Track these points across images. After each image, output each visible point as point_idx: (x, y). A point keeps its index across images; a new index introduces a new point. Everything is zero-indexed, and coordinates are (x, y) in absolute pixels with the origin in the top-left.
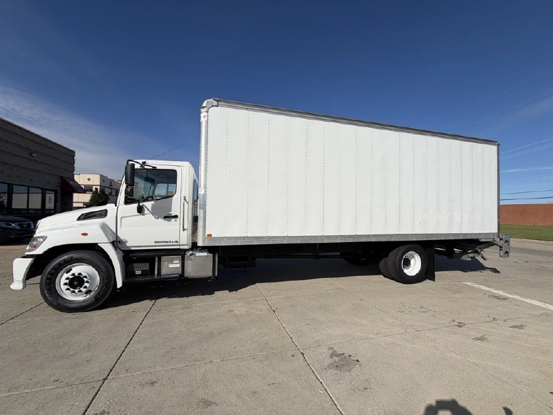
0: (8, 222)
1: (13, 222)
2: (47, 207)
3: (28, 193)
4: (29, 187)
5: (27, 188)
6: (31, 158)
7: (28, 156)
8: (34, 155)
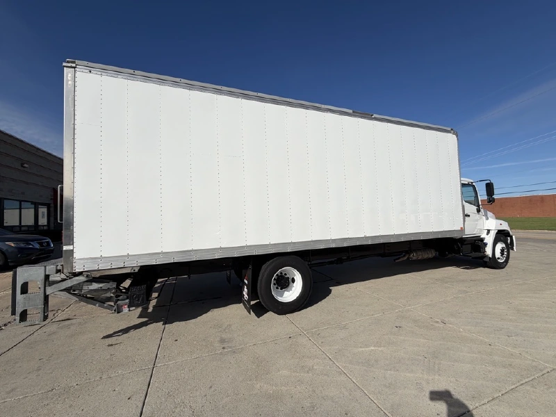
0: (27, 241)
1: (33, 240)
2: (40, 224)
3: (20, 209)
4: (21, 202)
5: (18, 203)
6: (22, 169)
7: (20, 168)
8: (25, 165)
